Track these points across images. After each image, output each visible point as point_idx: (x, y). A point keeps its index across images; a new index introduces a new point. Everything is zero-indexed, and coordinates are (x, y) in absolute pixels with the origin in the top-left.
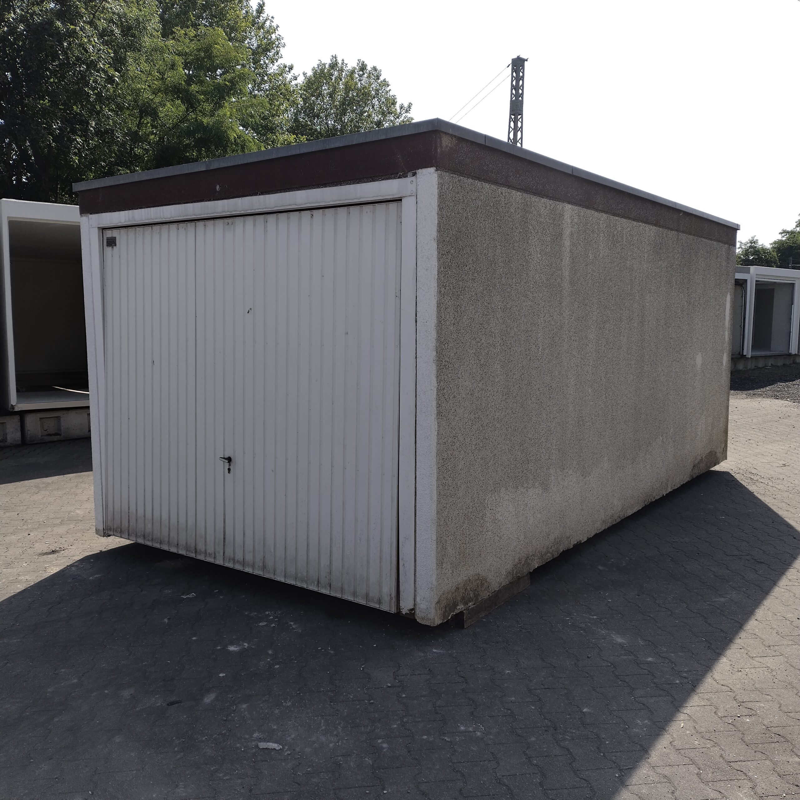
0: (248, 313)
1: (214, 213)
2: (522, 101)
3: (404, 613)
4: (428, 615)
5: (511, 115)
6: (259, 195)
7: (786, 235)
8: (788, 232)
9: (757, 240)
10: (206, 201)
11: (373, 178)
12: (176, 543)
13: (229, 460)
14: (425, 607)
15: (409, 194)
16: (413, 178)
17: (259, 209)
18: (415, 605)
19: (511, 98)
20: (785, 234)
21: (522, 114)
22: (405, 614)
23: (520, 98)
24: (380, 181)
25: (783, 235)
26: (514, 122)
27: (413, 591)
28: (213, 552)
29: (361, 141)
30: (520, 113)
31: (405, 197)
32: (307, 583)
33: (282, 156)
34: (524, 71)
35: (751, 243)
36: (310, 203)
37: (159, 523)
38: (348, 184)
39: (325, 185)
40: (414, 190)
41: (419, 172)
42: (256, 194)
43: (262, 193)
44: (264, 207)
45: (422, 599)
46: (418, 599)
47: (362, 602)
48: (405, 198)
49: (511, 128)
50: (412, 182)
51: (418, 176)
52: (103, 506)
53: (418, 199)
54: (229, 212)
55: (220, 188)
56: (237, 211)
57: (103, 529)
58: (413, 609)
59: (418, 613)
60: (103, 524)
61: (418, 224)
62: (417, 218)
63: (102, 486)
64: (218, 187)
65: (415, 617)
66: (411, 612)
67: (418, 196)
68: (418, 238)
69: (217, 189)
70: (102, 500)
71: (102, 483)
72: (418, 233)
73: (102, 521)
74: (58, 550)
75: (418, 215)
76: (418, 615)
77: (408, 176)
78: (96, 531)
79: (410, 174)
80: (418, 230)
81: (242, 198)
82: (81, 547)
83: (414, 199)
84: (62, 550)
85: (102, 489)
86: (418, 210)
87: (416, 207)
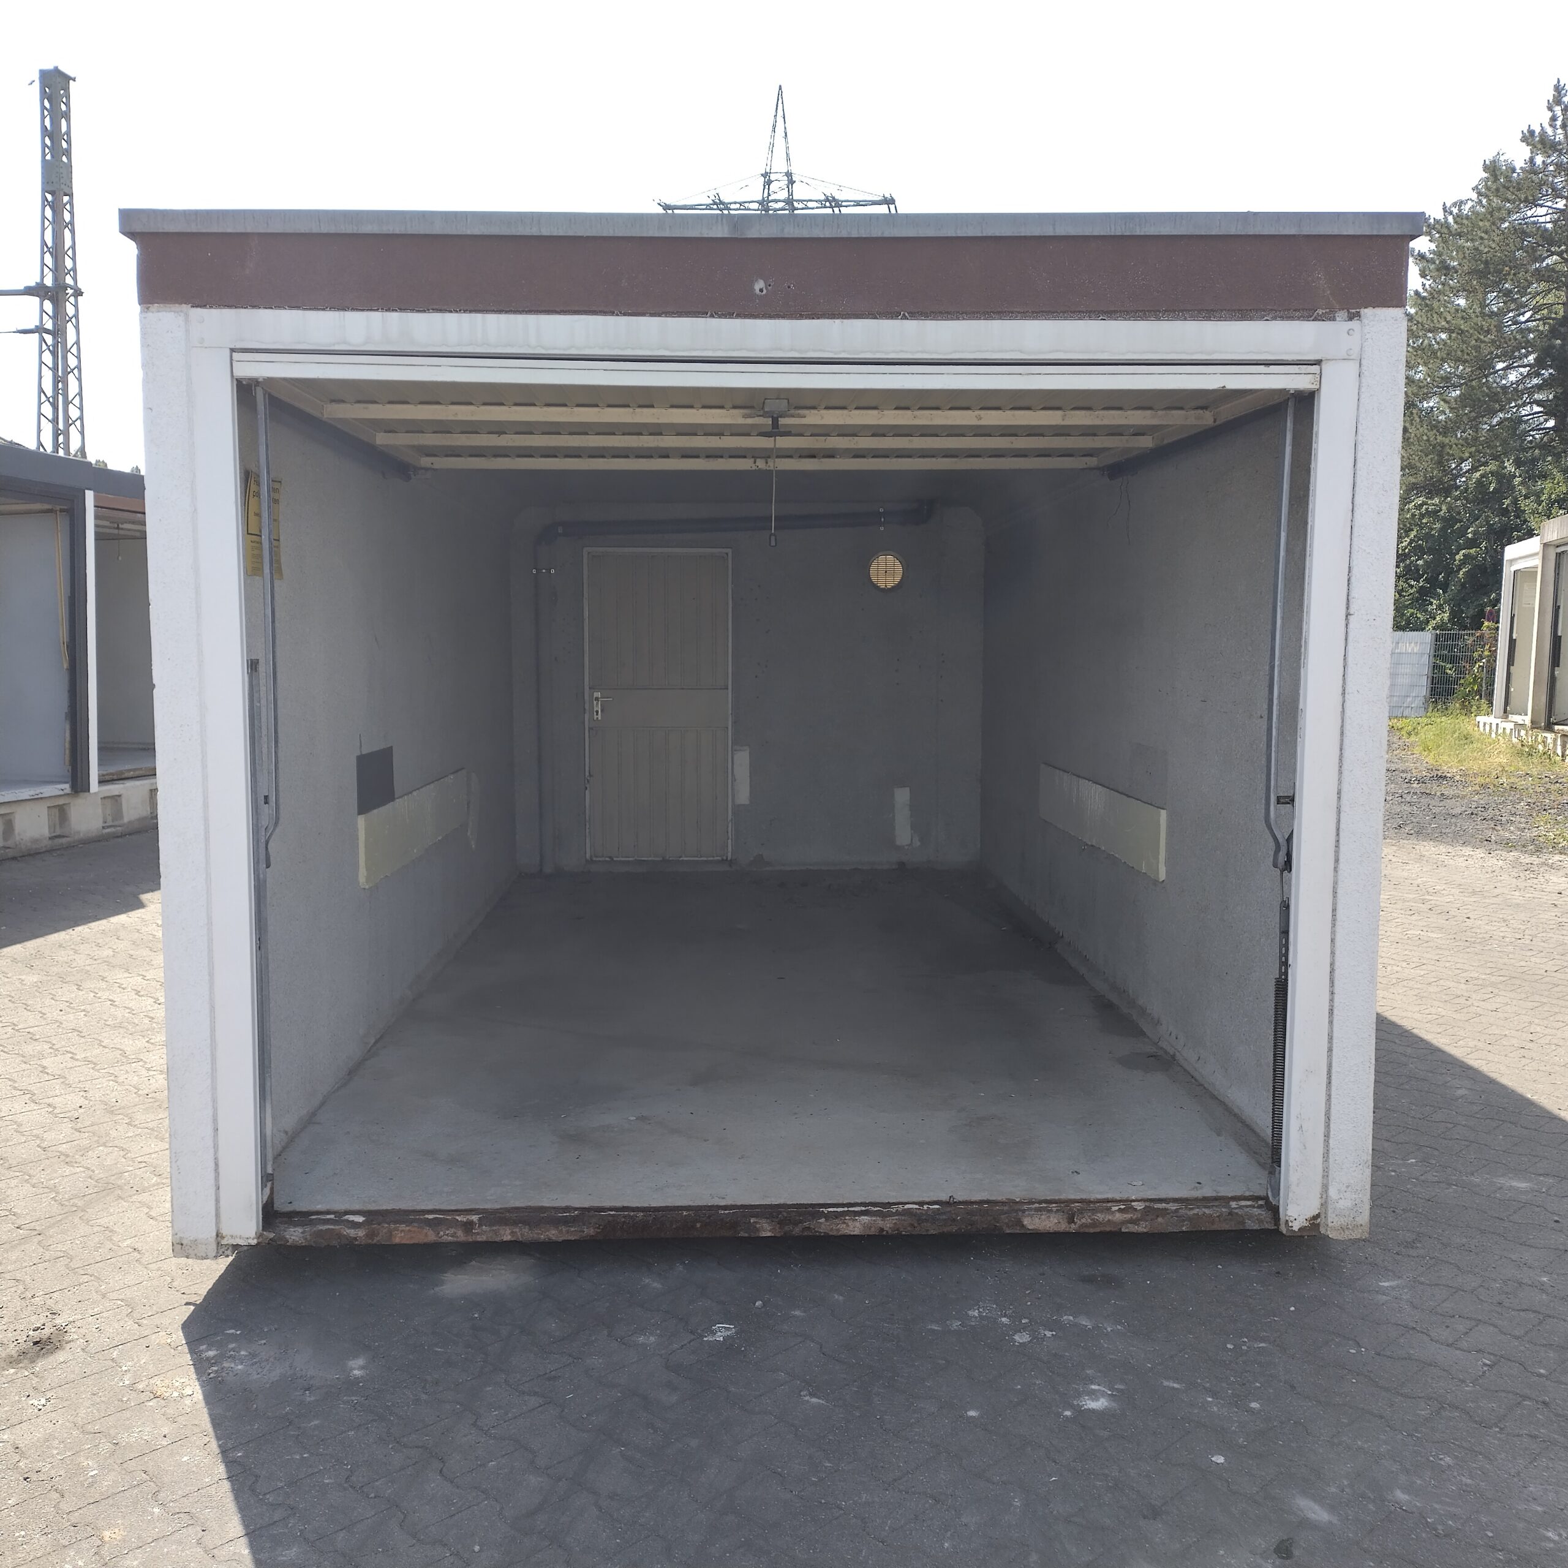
1: (741, 349)
2: (69, 166)
3: (1296, 1228)
4: (1357, 1219)
5: (44, 191)
6: (902, 318)
10: (712, 316)
11: (1243, 314)
14: (1349, 1204)
15: (1344, 354)
16: (1355, 324)
17: (902, 351)
18: (1324, 1205)
19: (44, 155)
21: (71, 195)
22: (1299, 1229)
23: (64, 159)
24: (1268, 320)
26: (52, 208)
27: (1319, 1179)
29: (1233, 231)
30: (67, 191)
31: (1333, 360)
33: (998, 235)
34: (68, 98)
36: (1065, 352)
39: (1110, 314)
40: (1357, 349)
41: (1367, 312)
42: (893, 315)
43: (914, 315)
44: (919, 349)
45: (1343, 1188)
46: (1333, 1192)
48: (1331, 363)
49: (46, 220)
50: (1351, 332)
51: (1365, 321)
52: (221, 1170)
53: (1364, 368)
54: (795, 350)
55: (766, 288)
56: (824, 351)
57: (223, 1238)
58: (1318, 1216)
59: (1330, 1220)
60: (214, 1220)
61: (1360, 419)
62: (1358, 406)
63: (215, 1109)
64: (759, 285)
65: (1322, 1231)
66: (1314, 1222)
67: (1363, 362)
68: (1359, 447)
69: (757, 291)
70: (212, 1151)
71: (214, 1101)
72: (1360, 438)
73: (213, 1213)
74: (46, 1336)
75: (1362, 400)
76: (1330, 1225)
77: (1338, 319)
78: (181, 1247)
79: (1342, 315)
80: (1360, 431)
81: (846, 321)
82: (96, 1310)
83: (1352, 368)
84: (62, 1331)
85: (215, 1120)
86: (1363, 390)
87: (1357, 384)
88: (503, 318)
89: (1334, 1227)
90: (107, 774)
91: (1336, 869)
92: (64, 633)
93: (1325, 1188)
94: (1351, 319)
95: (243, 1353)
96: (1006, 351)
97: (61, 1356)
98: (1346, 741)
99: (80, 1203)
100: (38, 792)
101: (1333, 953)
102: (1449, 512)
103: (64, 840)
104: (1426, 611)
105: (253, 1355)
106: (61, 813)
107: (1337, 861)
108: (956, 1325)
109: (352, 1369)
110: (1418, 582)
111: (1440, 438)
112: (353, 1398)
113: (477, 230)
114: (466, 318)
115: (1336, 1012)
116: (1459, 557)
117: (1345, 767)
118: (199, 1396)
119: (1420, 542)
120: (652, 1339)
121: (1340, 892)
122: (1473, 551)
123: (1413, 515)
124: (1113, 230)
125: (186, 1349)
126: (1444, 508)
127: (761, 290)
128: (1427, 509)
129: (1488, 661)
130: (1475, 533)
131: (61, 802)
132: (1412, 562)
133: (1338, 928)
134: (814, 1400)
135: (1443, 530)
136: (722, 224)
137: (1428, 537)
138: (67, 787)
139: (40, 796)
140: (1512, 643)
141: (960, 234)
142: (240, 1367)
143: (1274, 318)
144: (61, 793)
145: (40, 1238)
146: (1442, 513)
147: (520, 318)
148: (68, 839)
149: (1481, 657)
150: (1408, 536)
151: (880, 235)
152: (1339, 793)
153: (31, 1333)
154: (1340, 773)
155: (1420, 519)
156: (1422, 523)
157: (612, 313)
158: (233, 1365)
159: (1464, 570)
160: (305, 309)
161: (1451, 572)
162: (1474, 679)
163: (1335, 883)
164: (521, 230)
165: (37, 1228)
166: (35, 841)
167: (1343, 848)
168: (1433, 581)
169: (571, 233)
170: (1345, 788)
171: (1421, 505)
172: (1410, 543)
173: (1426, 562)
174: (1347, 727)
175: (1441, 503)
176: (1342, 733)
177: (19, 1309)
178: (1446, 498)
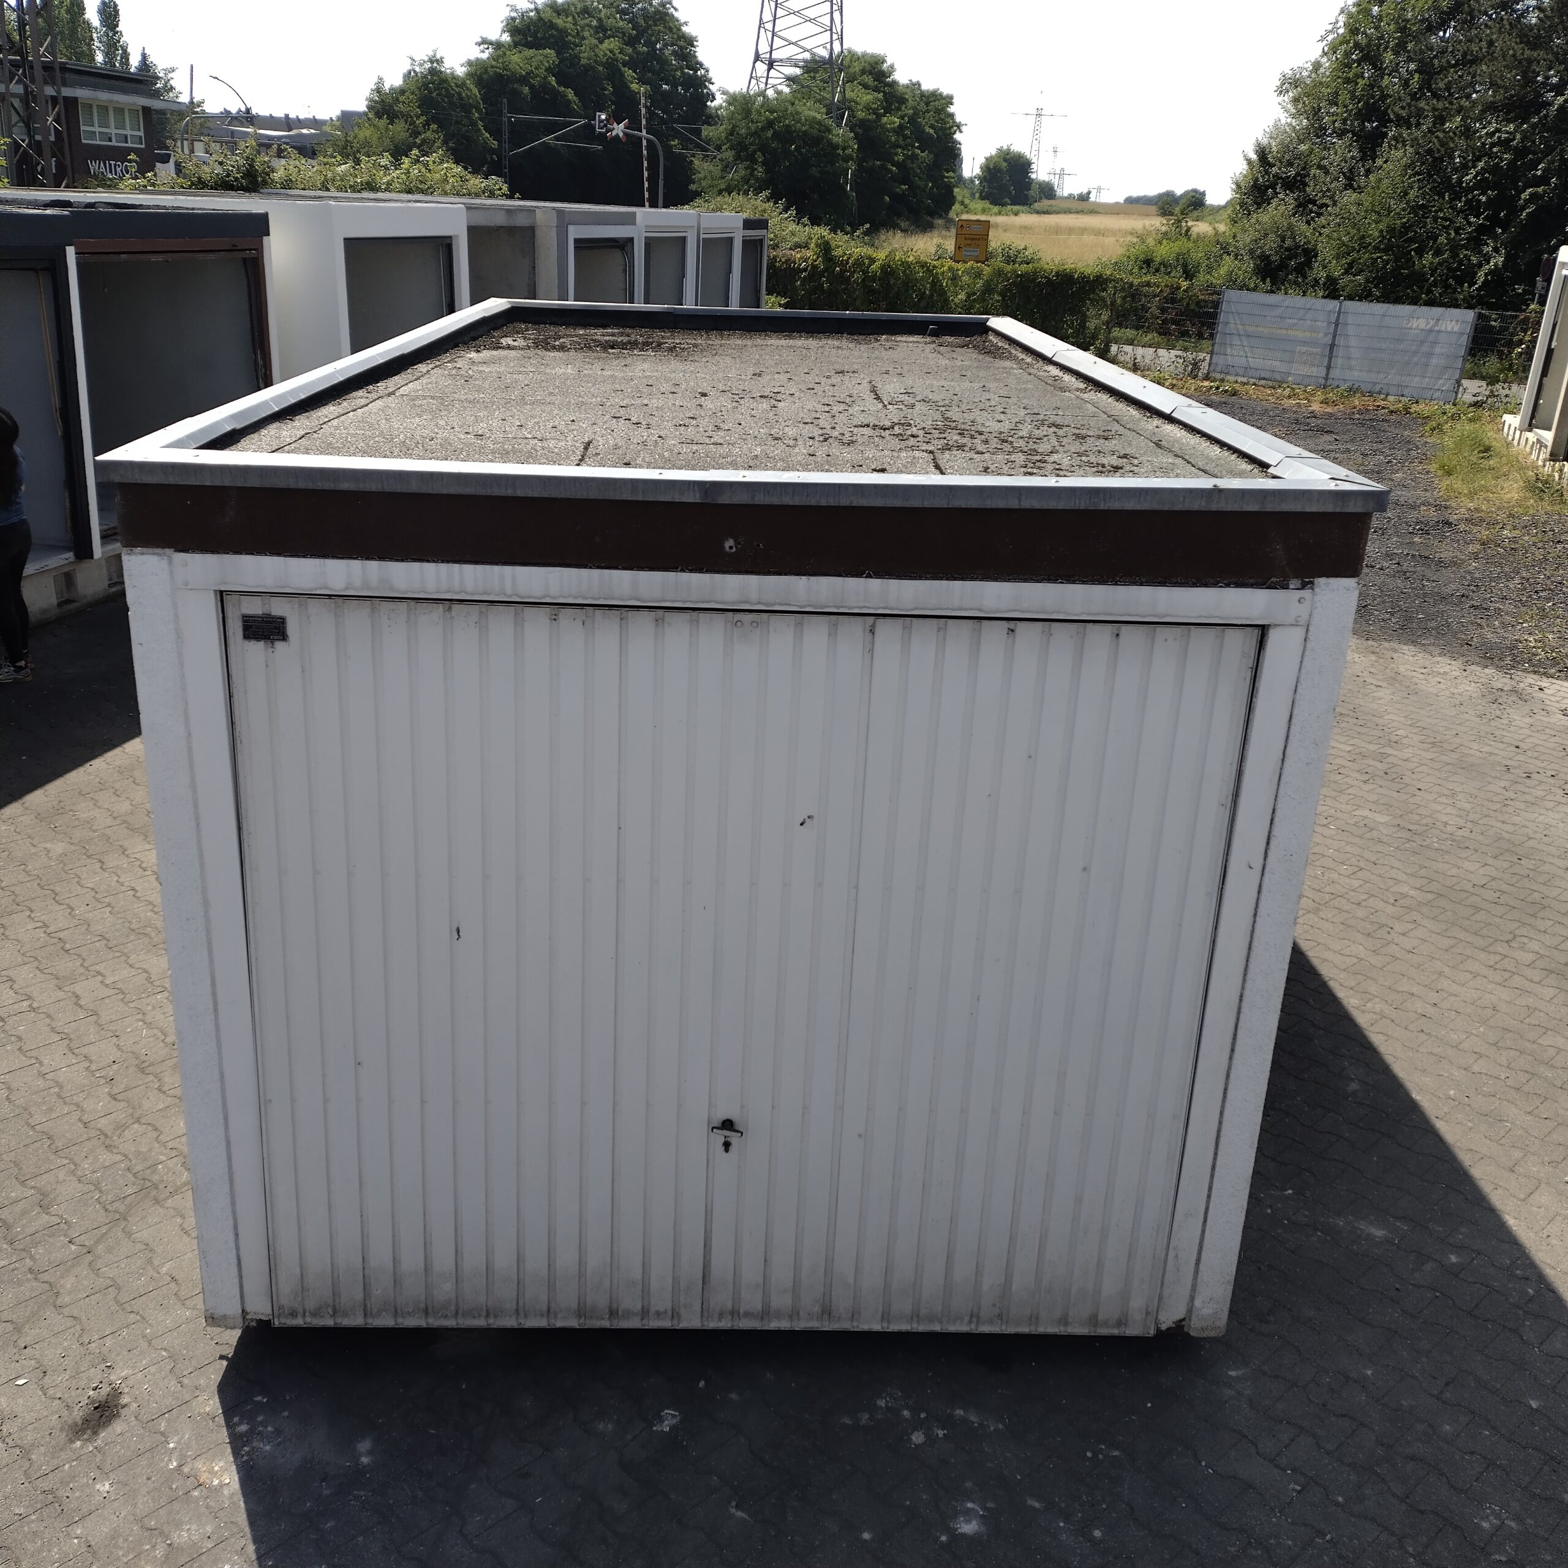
0: (802, 824)
3: (1164, 1330)
4: (1216, 1323)
6: (866, 577)
7: (488, 48)
8: (491, 43)
9: (442, 58)
10: (682, 571)
12: (545, 1308)
13: (728, 1125)
14: (1211, 1312)
15: (1292, 621)
16: (1306, 593)
17: (864, 607)
18: (1190, 1311)
20: (486, 46)
22: (1166, 1331)
24: (1221, 587)
25: (482, 46)
28: (670, 1308)
29: (1196, 507)
31: (1279, 625)
32: (941, 1322)
35: (432, 62)
37: (485, 1277)
38: (1134, 583)
39: (1069, 578)
40: (1305, 616)
41: (1321, 581)
42: (857, 575)
43: (878, 575)
44: (882, 605)
45: (1207, 1300)
46: (1198, 1303)
47: (1081, 1331)
48: (1278, 628)
50: (1302, 601)
51: (1317, 590)
52: (243, 1263)
53: (1310, 633)
54: (762, 604)
55: (736, 547)
56: (790, 605)
57: (247, 1314)
58: (1184, 1319)
59: (1192, 1323)
60: (239, 1302)
61: (1301, 680)
62: (1300, 667)
63: (235, 1219)
64: (729, 543)
65: (1186, 1329)
66: (1180, 1325)
67: (1311, 628)
68: (1296, 705)
69: (727, 549)
70: (234, 1252)
71: (234, 1213)
72: (1298, 697)
73: (238, 1296)
74: (105, 1398)
75: (1305, 663)
76: (1193, 1326)
77: (1291, 586)
78: (212, 1319)
79: (1294, 583)
80: (1299, 690)
81: (812, 578)
82: (144, 1362)
83: (1299, 633)
84: (116, 1393)
85: (236, 1227)
86: (1307, 653)
87: (1302, 648)
88: (480, 568)
89: (1195, 1328)
90: (109, 529)
91: (1231, 1058)
92: (56, 400)
93: (1192, 1298)
94: (1303, 587)
95: (270, 1429)
96: (966, 610)
97: (118, 1426)
98: (1253, 955)
99: (122, 1208)
100: (43, 564)
101: (1220, 1123)
102: (1522, 142)
103: (72, 606)
104: (1480, 252)
105: (278, 1432)
106: (68, 579)
107: (1233, 1050)
108: (865, 1417)
109: (361, 1455)
110: (1479, 219)
111: (1528, 53)
112: (362, 1493)
113: (453, 490)
114: (443, 568)
115: (1217, 1169)
116: (1525, 196)
117: (1249, 976)
118: (236, 1485)
119: (1487, 175)
120: (610, 1427)
121: (1232, 1075)
122: (1540, 190)
123: (1484, 144)
124: (1077, 504)
125: (221, 1420)
126: (1518, 136)
127: (731, 548)
128: (1499, 138)
129: (1528, 347)
130: (1544, 170)
131: (66, 570)
132: (1474, 196)
133: (1227, 1105)
134: (739, 1514)
135: (1512, 163)
136: (694, 491)
137: (1495, 169)
138: (70, 555)
139: (46, 568)
140: (1550, 352)
141: (927, 504)
142: (268, 1448)
143: (1228, 585)
144: (67, 562)
145: (89, 1257)
146: (1515, 143)
147: (496, 569)
148: (76, 604)
149: (1521, 342)
150: (1475, 167)
151: (848, 504)
152: (1241, 996)
153: (91, 1393)
154: (1244, 980)
155: (1491, 148)
156: (1492, 153)
157: (585, 567)
158: (261, 1446)
159: (1527, 211)
160: (285, 556)
161: (1515, 211)
162: (1511, 365)
163: (1229, 1068)
164: (497, 492)
165: (87, 1243)
166: (44, 611)
167: (1239, 1042)
168: (1494, 220)
169: (545, 495)
170: (1247, 993)
171: (1493, 133)
172: (1475, 177)
173: (1489, 198)
174: (1255, 944)
175: (1516, 131)
176: (1250, 948)
177: (78, 1358)
178: (1522, 124)
